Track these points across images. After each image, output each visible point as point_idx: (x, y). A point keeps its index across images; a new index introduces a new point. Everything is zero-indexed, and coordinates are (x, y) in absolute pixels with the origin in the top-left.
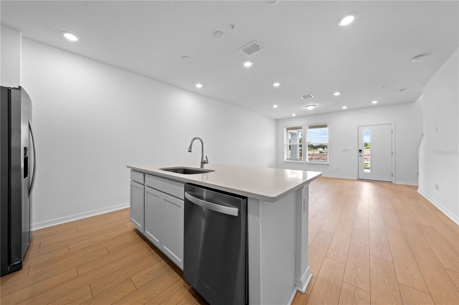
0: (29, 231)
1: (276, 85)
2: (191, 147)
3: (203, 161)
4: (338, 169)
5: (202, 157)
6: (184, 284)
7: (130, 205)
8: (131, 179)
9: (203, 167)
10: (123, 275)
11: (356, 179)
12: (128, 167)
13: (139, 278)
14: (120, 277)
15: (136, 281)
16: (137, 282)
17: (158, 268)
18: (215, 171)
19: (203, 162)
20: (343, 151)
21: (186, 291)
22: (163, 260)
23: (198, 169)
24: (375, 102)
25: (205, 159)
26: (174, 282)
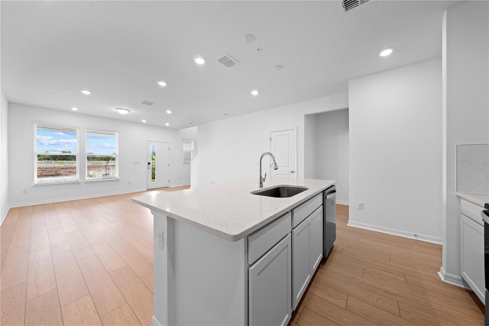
1: (162, 84)
4: (129, 183)
6: (321, 269)
10: (349, 319)
11: (145, 190)
13: (339, 300)
14: (353, 320)
15: (343, 301)
16: (344, 299)
17: (320, 290)
20: (134, 164)
21: (325, 266)
24: (167, 125)
26: (324, 274)
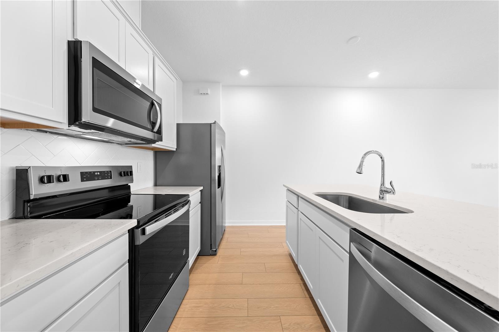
0: (222, 225)
2: (360, 166)
3: (383, 189)
5: (383, 184)
7: (285, 223)
8: (286, 198)
9: (383, 198)
12: (284, 186)
18: (412, 212)
19: (385, 191)
22: (318, 316)
23: (373, 200)
25: (387, 185)
